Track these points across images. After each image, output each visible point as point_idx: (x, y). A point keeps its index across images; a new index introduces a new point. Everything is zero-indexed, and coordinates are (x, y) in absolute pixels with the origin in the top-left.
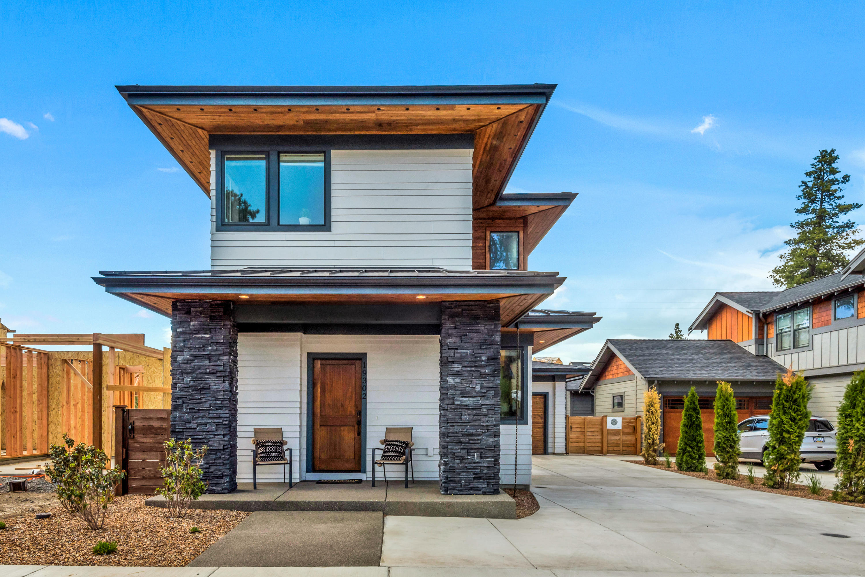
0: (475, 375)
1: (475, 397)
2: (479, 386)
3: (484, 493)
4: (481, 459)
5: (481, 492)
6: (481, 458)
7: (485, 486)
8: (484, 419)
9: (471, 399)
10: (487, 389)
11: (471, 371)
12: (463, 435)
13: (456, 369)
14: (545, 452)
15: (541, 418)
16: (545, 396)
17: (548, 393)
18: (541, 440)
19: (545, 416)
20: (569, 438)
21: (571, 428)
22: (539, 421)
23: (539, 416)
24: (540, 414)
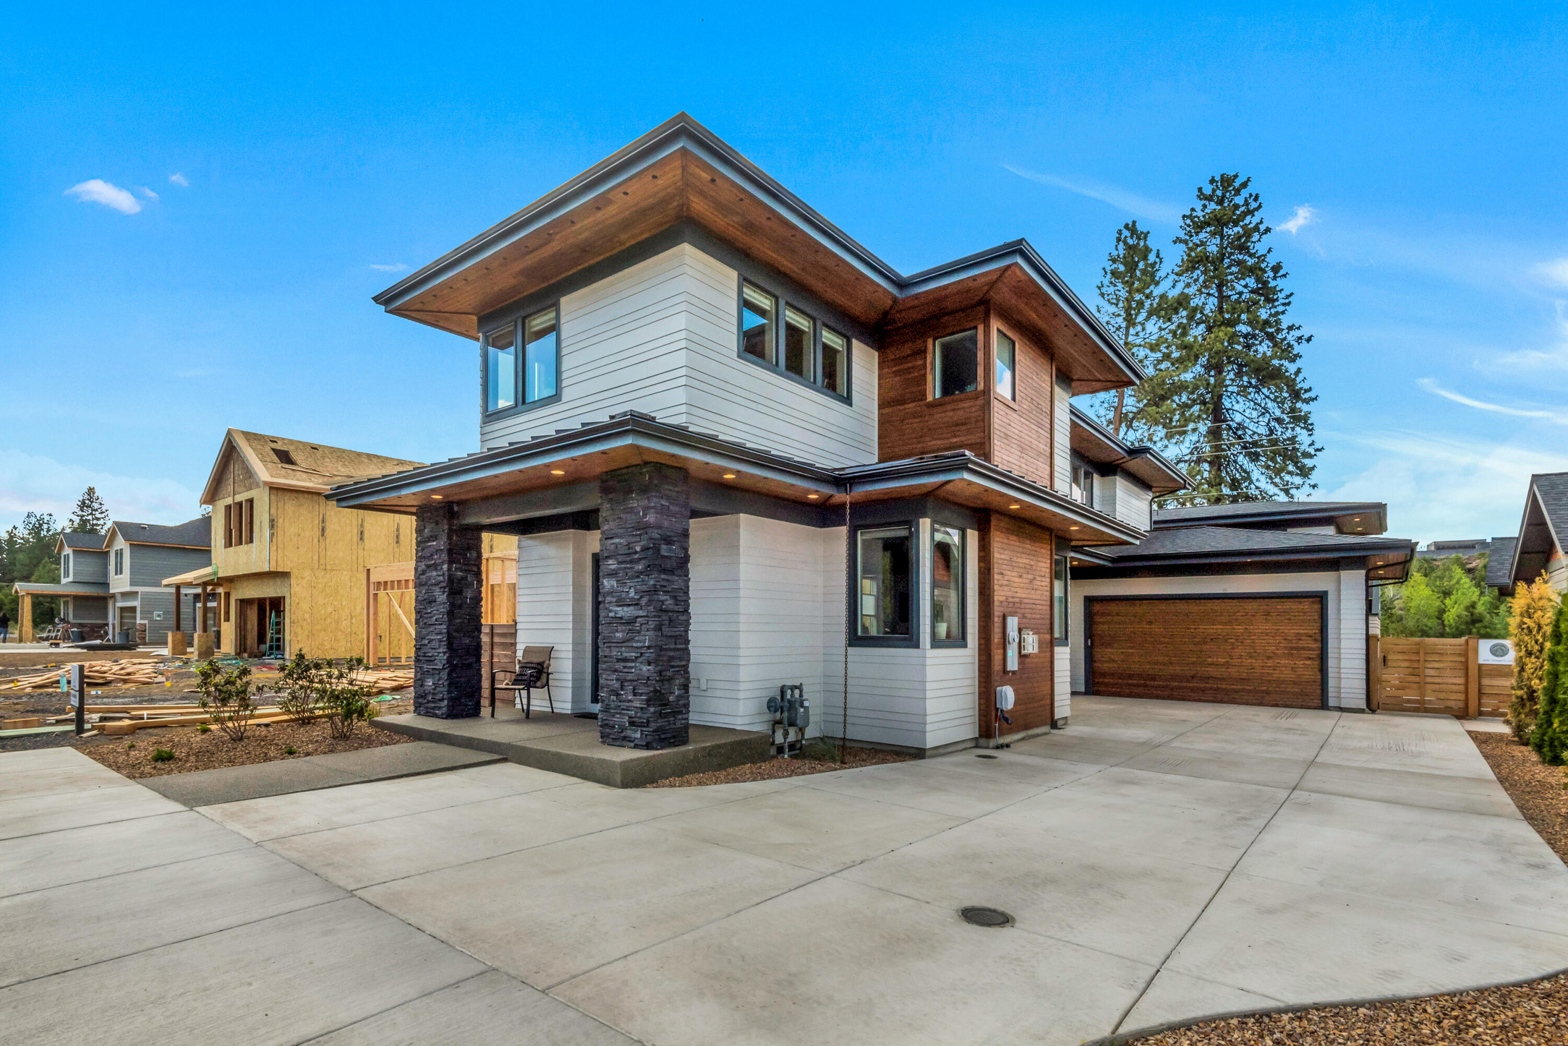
0: (629, 574)
1: (629, 605)
2: (632, 590)
3: (636, 747)
4: (634, 696)
5: (632, 744)
6: (635, 694)
7: (638, 735)
8: (637, 638)
9: (625, 609)
10: (641, 594)
11: (626, 568)
12: (618, 660)
13: (613, 567)
14: (1323, 705)
15: (1316, 640)
16: (1321, 598)
17: (1326, 593)
18: (1315, 682)
19: (1322, 636)
20: (1379, 681)
21: (1384, 661)
22: (1310, 645)
23: (1310, 636)
24: (1311, 632)
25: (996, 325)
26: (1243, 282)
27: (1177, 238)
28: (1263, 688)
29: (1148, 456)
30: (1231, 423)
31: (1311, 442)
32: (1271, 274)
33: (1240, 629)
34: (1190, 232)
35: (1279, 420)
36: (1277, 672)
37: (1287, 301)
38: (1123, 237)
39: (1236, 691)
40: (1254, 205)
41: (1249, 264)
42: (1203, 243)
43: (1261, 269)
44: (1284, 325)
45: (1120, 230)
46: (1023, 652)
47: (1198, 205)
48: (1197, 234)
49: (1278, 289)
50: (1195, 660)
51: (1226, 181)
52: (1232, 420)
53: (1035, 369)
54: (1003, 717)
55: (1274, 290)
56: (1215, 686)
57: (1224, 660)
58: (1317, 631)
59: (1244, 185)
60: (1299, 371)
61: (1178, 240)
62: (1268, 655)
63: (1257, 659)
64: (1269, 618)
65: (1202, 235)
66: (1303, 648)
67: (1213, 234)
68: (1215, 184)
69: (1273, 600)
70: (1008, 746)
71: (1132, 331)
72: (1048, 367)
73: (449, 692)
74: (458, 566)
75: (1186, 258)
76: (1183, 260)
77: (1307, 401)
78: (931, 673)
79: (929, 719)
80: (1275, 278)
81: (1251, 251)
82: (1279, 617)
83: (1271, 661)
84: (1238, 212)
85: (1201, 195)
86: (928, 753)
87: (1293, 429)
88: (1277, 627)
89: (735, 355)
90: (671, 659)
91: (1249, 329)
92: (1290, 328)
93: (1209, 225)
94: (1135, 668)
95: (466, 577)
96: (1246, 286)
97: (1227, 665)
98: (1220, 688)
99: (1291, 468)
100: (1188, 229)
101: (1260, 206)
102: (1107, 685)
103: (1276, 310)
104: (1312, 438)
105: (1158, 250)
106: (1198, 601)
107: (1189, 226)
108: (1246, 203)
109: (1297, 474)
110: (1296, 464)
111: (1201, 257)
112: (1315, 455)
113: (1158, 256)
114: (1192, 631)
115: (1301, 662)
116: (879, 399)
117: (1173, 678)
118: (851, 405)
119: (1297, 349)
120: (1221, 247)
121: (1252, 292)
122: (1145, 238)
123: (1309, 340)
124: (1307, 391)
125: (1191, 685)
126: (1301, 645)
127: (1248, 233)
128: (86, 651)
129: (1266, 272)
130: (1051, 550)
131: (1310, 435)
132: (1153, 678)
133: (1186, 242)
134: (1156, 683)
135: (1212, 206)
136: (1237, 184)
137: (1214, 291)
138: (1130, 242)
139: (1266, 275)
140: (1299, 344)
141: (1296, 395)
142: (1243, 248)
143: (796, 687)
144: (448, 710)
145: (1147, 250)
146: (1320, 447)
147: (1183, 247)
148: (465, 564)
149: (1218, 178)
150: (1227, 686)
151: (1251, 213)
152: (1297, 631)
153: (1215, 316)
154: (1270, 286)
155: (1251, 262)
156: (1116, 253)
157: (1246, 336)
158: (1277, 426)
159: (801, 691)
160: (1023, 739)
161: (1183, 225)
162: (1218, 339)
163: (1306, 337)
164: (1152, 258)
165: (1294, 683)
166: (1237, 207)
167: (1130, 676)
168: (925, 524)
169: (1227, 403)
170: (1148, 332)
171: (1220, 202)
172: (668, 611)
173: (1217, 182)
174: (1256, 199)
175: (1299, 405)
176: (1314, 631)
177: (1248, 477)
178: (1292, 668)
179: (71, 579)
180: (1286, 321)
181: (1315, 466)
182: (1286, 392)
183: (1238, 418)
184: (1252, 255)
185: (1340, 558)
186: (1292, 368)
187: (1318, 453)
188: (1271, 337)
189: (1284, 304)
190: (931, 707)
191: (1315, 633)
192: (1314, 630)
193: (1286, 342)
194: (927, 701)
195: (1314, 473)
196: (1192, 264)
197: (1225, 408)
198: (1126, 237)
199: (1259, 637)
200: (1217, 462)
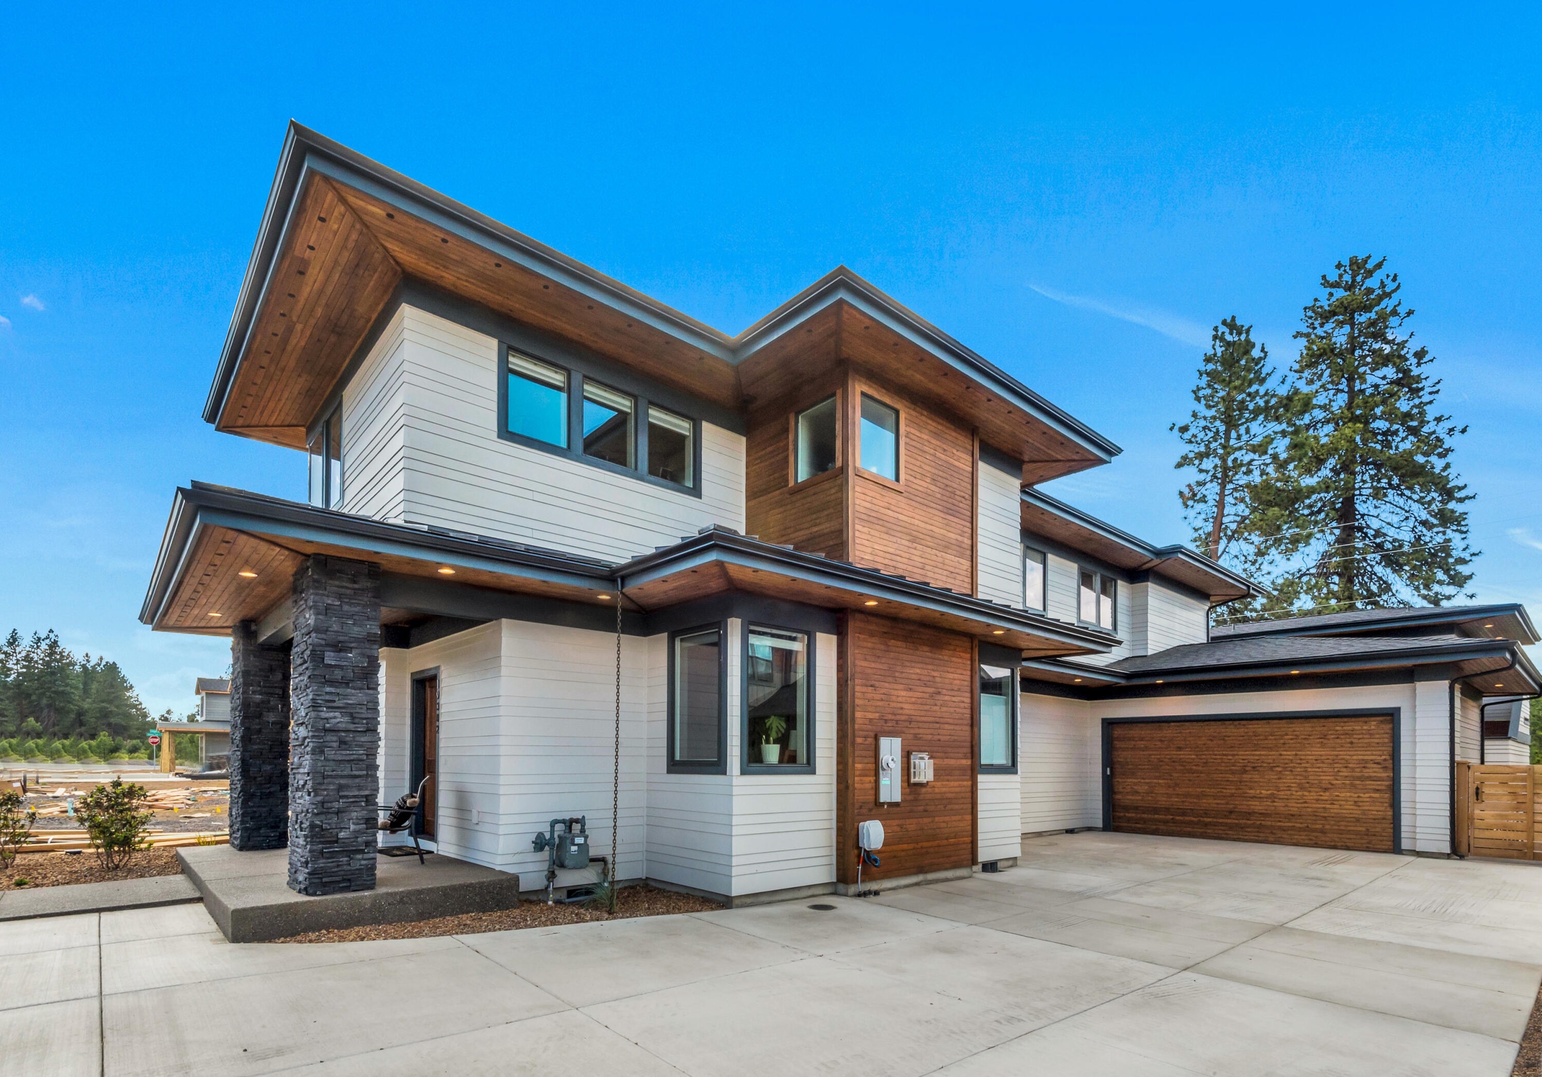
0: (302, 688)
1: (301, 724)
2: (303, 706)
3: (300, 891)
6: (301, 829)
7: (302, 878)
8: (303, 763)
14: (1396, 848)
15: (1385, 768)
16: (1391, 716)
17: (1398, 710)
18: (1384, 819)
19: (1393, 763)
20: (1471, 819)
21: (1477, 794)
22: (1379, 775)
23: (1378, 763)
24: (1379, 758)
25: (858, 388)
26: (1379, 373)
27: (1298, 332)
28: (1317, 826)
29: (1180, 556)
30: (1368, 531)
31: (1465, 546)
32: (1414, 361)
33: (1288, 754)
34: (1313, 324)
35: (1424, 523)
36: (1335, 806)
37: (1435, 389)
38: (1219, 333)
39: (1282, 829)
40: (1390, 287)
41: (1386, 352)
42: (1329, 336)
43: (1400, 356)
44: (1429, 417)
45: (1216, 327)
46: (913, 780)
47: (1323, 294)
48: (1322, 325)
49: (1423, 376)
50: (1233, 791)
51: (1357, 265)
52: (1368, 527)
53: (938, 443)
54: (868, 859)
55: (1418, 379)
56: (1259, 822)
57: (1269, 792)
58: (1388, 757)
59: (1379, 266)
60: (1447, 466)
61: (1298, 335)
62: (1324, 786)
63: (1310, 792)
64: (1325, 741)
65: (1329, 327)
66: (1370, 778)
67: (1341, 324)
68: (1343, 268)
69: (1330, 720)
70: (876, 893)
71: (1233, 434)
72: (967, 443)
73: (242, 822)
74: (255, 688)
75: (1305, 352)
76: (1302, 354)
77: (1461, 500)
78: (739, 805)
79: (735, 861)
80: (1419, 364)
81: (1389, 338)
82: (1338, 741)
83: (1327, 794)
84: (1372, 297)
85: (1326, 283)
86: (737, 902)
87: (1444, 533)
88: (1336, 753)
89: (494, 435)
90: (341, 788)
91: (1387, 424)
92: (1438, 420)
93: (1334, 313)
94: (1163, 801)
95: (269, 702)
96: (1384, 378)
97: (1272, 797)
98: (1264, 826)
99: (1440, 575)
100: (1310, 321)
101: (1398, 287)
102: (1129, 820)
103: (1420, 400)
104: (1466, 542)
105: (1263, 344)
106: (1237, 722)
107: (1311, 318)
108: (1383, 285)
109: (1449, 584)
110: (1447, 572)
111: (1324, 349)
112: (1471, 560)
113: (1263, 350)
114: (1230, 757)
115: (1367, 795)
116: (746, 491)
117: (1206, 813)
118: (699, 496)
119: (1448, 442)
120: (1352, 338)
121: (1392, 383)
122: (1248, 331)
123: (1464, 431)
124: (1460, 489)
125: (1229, 821)
126: (1366, 775)
127: (1383, 317)
128: (190, 780)
129: (1407, 360)
130: (972, 660)
131: (1463, 539)
132: (1184, 813)
133: (1308, 335)
134: (1187, 818)
135: (1340, 293)
136: (1370, 266)
137: (1344, 386)
138: (1229, 338)
139: (1408, 363)
140: (1451, 436)
141: (1448, 494)
142: (1380, 336)
143: (577, 821)
144: (241, 841)
145: (1250, 345)
146: (1476, 552)
147: (1303, 342)
148: (264, 687)
149: (1346, 262)
150: (1273, 824)
151: (1388, 295)
152: (1360, 757)
153: (1342, 413)
154: (1412, 374)
155: (1387, 349)
156: (1213, 352)
157: (1385, 434)
158: (1424, 530)
159: (583, 826)
160: (917, 884)
161: (1303, 317)
162: (1343, 437)
163: (1460, 428)
164: (1256, 353)
165: (1358, 820)
166: (1370, 291)
167: (1156, 811)
168: (734, 626)
169: (1361, 508)
170: (1252, 433)
171: (1350, 288)
172: (339, 731)
173: (1346, 266)
174: (1394, 280)
175: (1452, 505)
176: (1383, 757)
177: (1386, 588)
178: (1355, 802)
179: (204, 718)
180: (1431, 412)
181: (1473, 574)
182: (1435, 491)
183: (1375, 524)
184: (1388, 342)
185: (1415, 666)
186: (1438, 464)
187: (1474, 558)
188: (1414, 431)
189: (1430, 393)
190: (738, 846)
191: (1385, 760)
192: (1383, 755)
193: (1434, 436)
194: (734, 838)
195: (1469, 582)
196: (1312, 360)
197: (1359, 514)
198: (1223, 333)
199: (1313, 764)
200: (1348, 573)
